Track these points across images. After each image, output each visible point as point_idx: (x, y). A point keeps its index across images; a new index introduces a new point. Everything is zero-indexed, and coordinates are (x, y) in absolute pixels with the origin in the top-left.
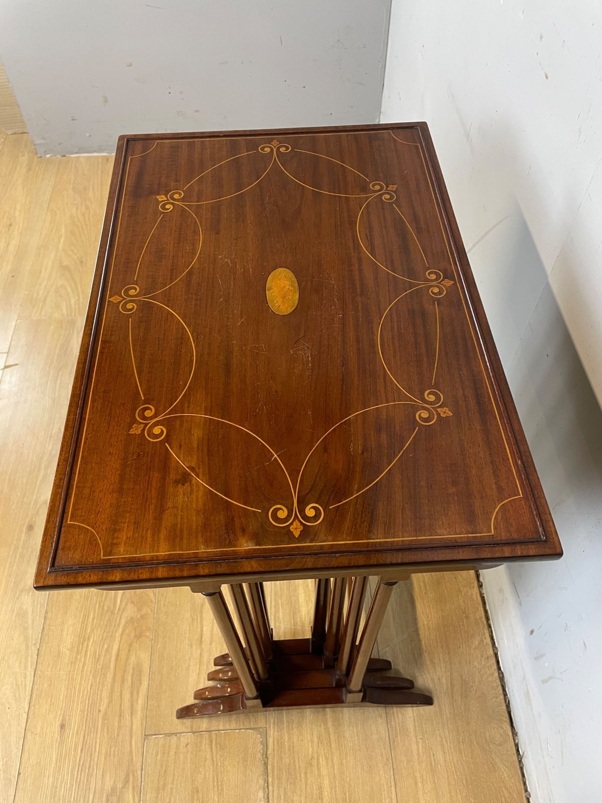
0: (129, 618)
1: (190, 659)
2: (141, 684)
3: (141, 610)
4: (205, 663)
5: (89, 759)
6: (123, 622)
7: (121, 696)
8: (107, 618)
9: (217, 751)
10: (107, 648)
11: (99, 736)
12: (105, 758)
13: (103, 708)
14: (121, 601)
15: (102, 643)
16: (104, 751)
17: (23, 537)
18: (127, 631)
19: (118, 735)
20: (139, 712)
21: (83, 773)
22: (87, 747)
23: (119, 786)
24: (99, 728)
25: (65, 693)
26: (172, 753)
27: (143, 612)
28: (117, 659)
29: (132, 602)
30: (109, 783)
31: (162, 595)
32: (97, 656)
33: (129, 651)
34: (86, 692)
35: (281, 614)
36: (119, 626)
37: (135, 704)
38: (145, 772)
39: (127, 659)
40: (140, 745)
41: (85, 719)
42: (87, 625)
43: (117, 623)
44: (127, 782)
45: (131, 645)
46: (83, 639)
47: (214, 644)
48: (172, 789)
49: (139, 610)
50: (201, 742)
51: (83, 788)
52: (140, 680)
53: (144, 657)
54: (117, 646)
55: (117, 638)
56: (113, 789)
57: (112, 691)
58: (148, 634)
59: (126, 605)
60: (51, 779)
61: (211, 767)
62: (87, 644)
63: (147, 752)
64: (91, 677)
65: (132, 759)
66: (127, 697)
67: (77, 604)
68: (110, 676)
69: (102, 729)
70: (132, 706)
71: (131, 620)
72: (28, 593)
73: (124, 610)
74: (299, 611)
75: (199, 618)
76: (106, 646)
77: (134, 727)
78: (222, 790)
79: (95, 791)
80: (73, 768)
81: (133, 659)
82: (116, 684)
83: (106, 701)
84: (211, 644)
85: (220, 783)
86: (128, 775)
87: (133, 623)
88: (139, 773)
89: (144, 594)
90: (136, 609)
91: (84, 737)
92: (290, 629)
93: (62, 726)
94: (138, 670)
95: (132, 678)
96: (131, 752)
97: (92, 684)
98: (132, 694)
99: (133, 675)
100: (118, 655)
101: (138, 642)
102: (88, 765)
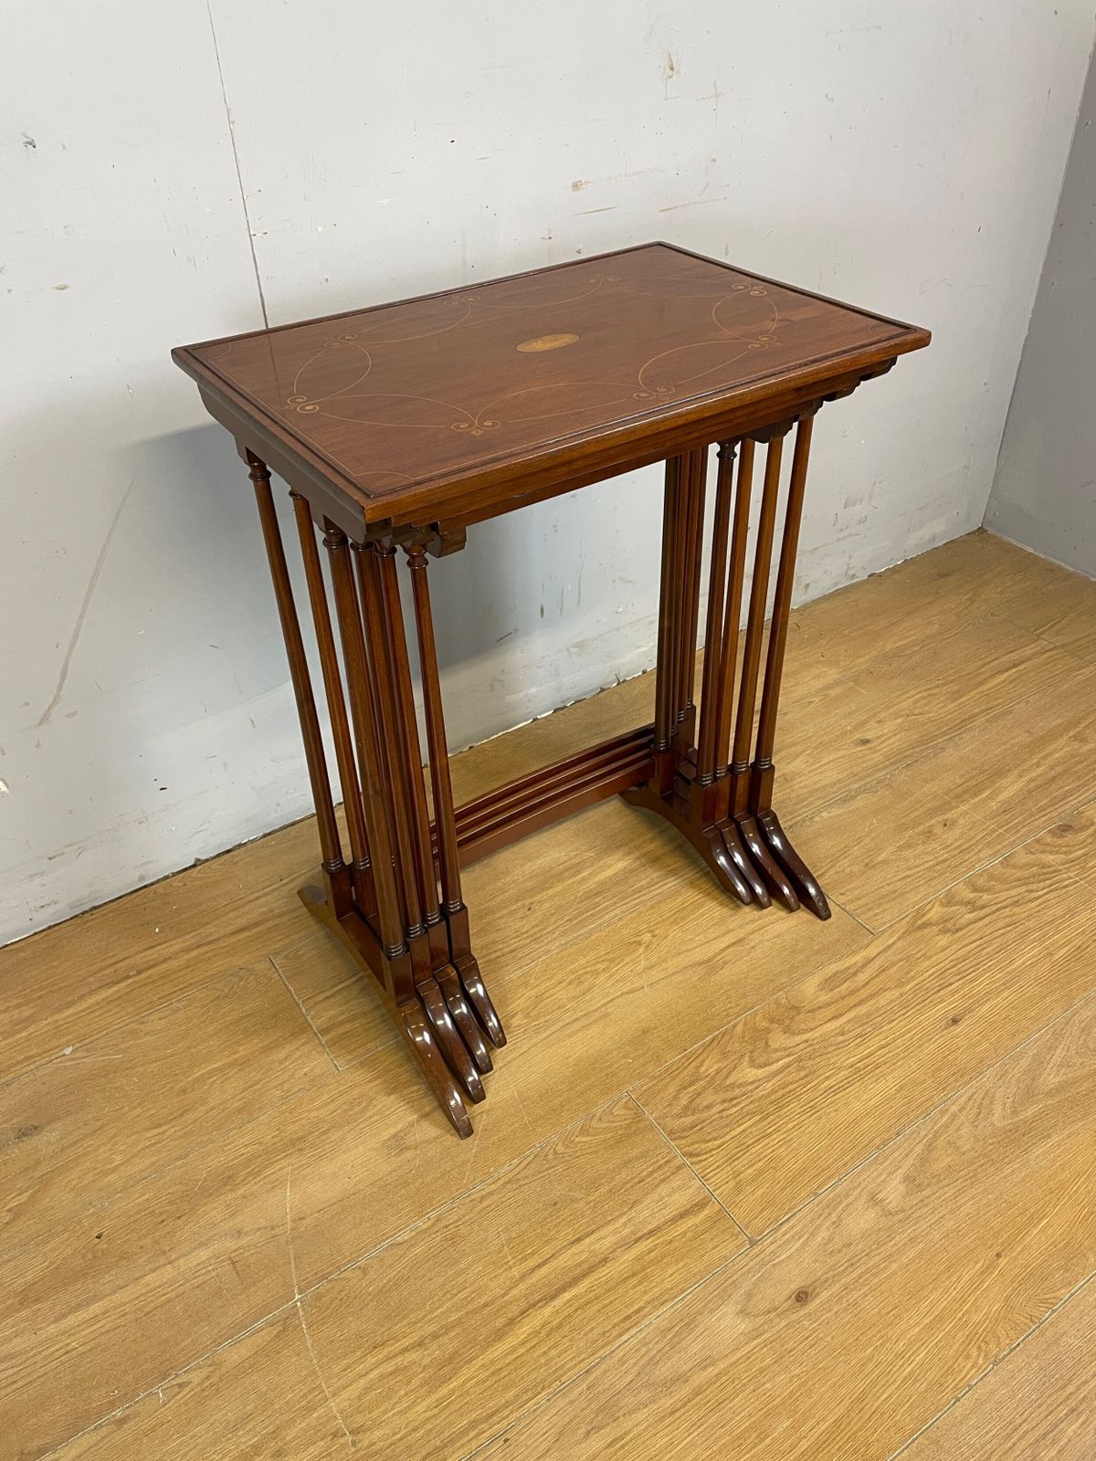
0: (787, 1035)
1: (768, 940)
2: (837, 972)
3: (767, 1028)
4: (756, 924)
5: (949, 971)
6: (798, 1039)
7: (867, 983)
8: (811, 1062)
9: (821, 868)
10: (843, 1034)
11: (922, 978)
12: (931, 957)
13: (896, 993)
14: (778, 1061)
15: (841, 1045)
16: (927, 963)
17: (824, 1295)
18: (803, 1026)
19: (901, 960)
20: (862, 954)
21: (965, 968)
22: (942, 982)
23: (935, 929)
24: (916, 982)
25: (926, 1045)
26: (863, 901)
27: (764, 1024)
28: (841, 1015)
29: (767, 1043)
30: (944, 940)
31: (728, 1016)
32: (859, 1040)
33: (820, 1008)
34: (903, 1023)
35: (643, 883)
36: (807, 1041)
37: (860, 965)
38: (901, 914)
39: (828, 1004)
40: (886, 934)
41: (925, 1002)
42: (842, 1082)
43: (805, 1045)
44: (925, 925)
45: (812, 1011)
46: (859, 1074)
47: (731, 927)
48: (888, 885)
49: (768, 1031)
50: (828, 884)
51: (975, 959)
52: (834, 975)
53: (810, 988)
54: (828, 1025)
55: (821, 1032)
56: (944, 931)
57: (871, 997)
58: (784, 1001)
59: (777, 1050)
60: (1005, 995)
61: (838, 865)
62: (859, 1062)
63: (885, 923)
64: (884, 1029)
65: (904, 933)
66: (862, 977)
67: (832, 1115)
68: (863, 1009)
69: (913, 978)
70: (864, 966)
71: (787, 1030)
72: (882, 1200)
73: (786, 1049)
74: (625, 868)
75: (718, 958)
76: (841, 1038)
77: (879, 950)
78: (845, 847)
79: (964, 946)
80: (972, 981)
81: (824, 998)
82: (863, 997)
83: (889, 995)
84: (733, 930)
85: (842, 852)
86: (920, 928)
87: (787, 1026)
88: (907, 919)
89: (746, 1039)
90: (770, 1035)
91: (938, 991)
92: (651, 867)
93: (955, 1021)
94: (829, 983)
95: (841, 984)
96: (899, 938)
97: (889, 1023)
98: (855, 974)
99: (838, 986)
100: (835, 1018)
101: (802, 1005)
102: (954, 969)
